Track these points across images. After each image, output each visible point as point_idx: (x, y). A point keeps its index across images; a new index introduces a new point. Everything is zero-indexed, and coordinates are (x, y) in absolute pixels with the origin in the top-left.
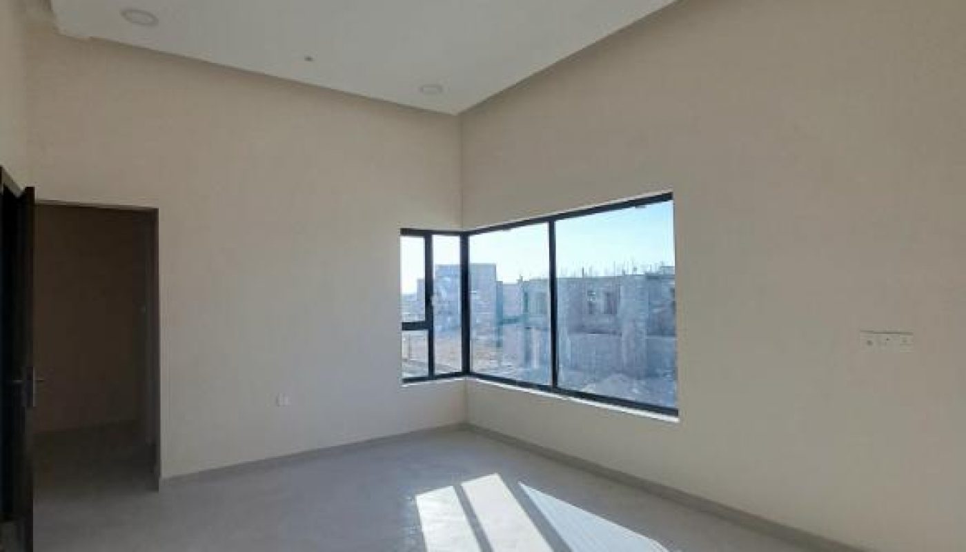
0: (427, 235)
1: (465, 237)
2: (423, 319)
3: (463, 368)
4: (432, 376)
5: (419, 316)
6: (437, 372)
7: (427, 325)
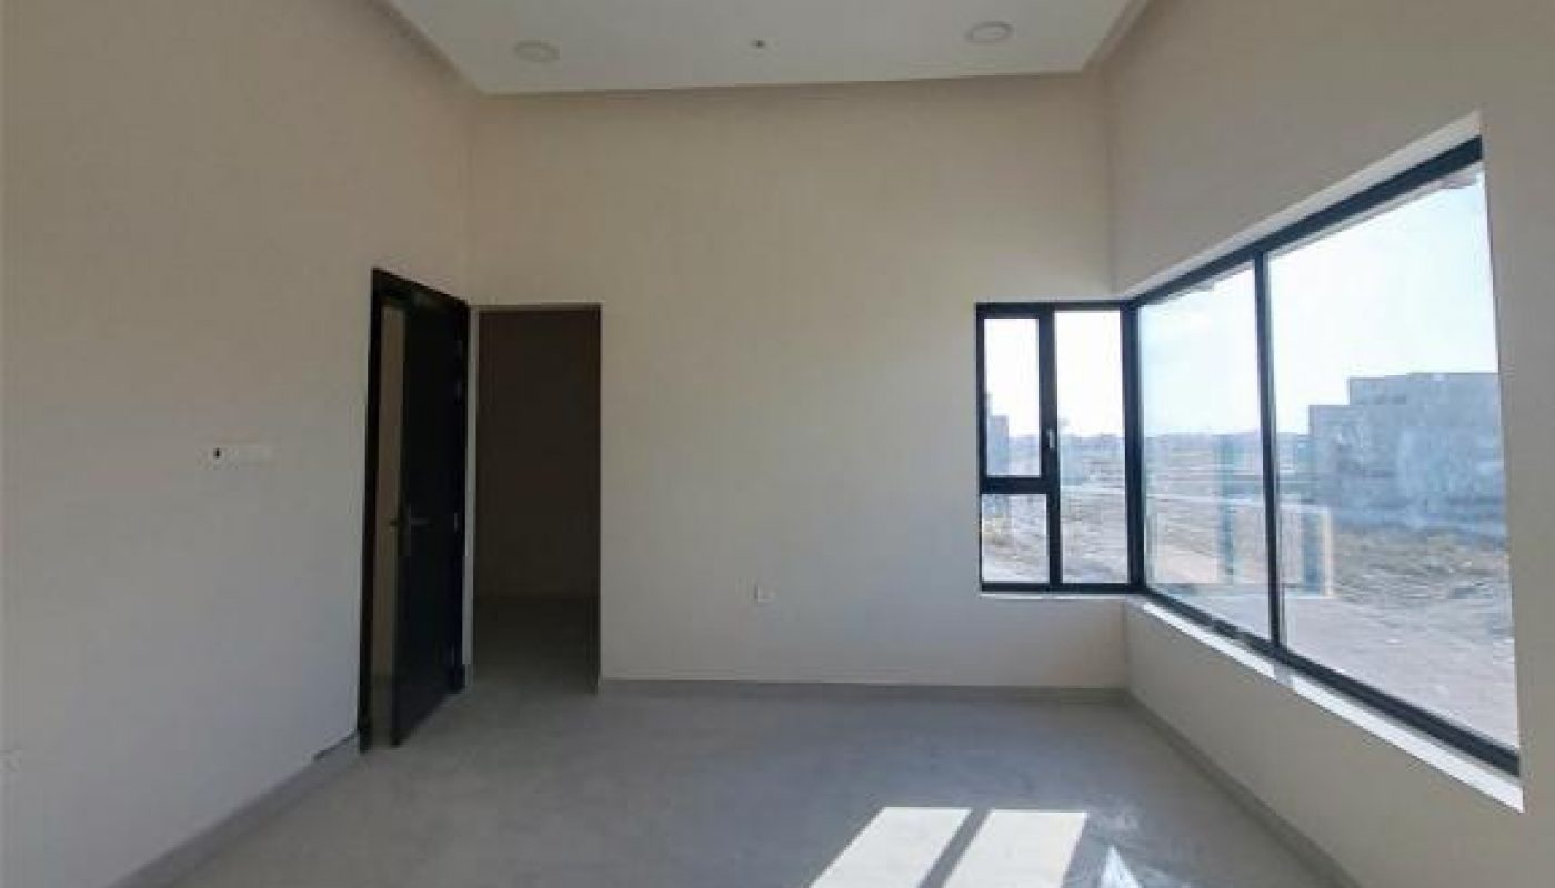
0: (1043, 313)
1: (1129, 311)
2: (1035, 472)
3: (1132, 576)
4: (1055, 584)
5: (1029, 467)
6: (1066, 578)
7: (1047, 483)
